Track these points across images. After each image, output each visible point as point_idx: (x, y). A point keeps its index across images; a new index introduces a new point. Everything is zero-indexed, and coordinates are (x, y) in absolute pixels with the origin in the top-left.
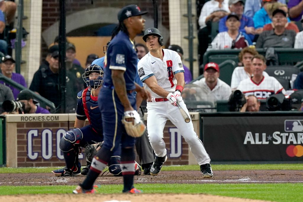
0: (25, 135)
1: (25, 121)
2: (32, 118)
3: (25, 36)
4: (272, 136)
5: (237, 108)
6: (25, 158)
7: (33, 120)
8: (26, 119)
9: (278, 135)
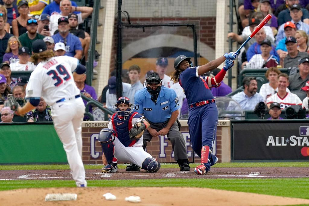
0: (89, 138)
1: (89, 127)
2: (95, 125)
3: (98, 57)
4: (289, 139)
5: (262, 117)
6: (89, 156)
7: (95, 126)
8: (90, 125)
9: (294, 138)
